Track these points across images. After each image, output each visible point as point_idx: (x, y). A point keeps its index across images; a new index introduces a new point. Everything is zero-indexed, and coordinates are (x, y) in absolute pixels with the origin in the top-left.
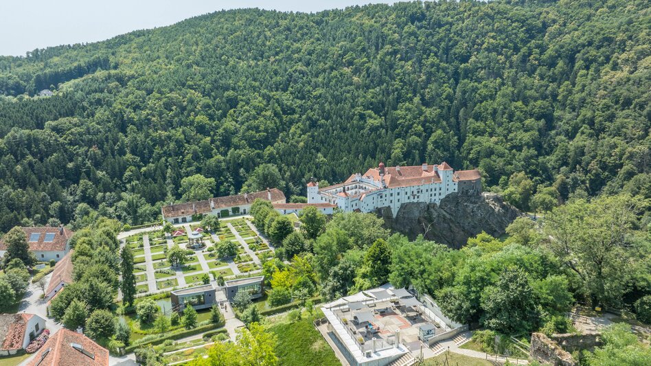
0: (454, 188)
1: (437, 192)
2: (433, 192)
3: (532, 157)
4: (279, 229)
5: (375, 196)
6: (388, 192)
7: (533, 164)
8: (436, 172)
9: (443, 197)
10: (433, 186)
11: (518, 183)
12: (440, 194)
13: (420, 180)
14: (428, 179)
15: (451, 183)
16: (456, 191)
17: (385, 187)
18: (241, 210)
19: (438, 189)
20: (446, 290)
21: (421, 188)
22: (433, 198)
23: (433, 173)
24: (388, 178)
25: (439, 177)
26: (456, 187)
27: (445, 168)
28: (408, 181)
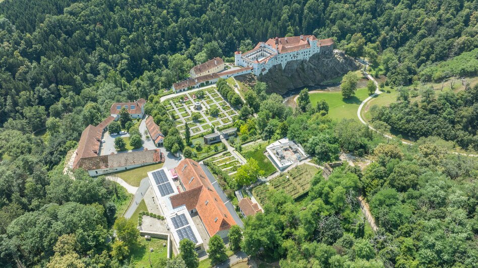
0: (317, 50)
1: (308, 53)
2: (306, 53)
3: (368, 20)
4: (236, 101)
5: (273, 59)
6: (280, 56)
7: (369, 24)
8: (308, 41)
9: (311, 55)
10: (306, 51)
11: (356, 41)
12: (309, 54)
13: (298, 47)
14: (303, 46)
15: (316, 48)
16: (319, 52)
17: (279, 53)
18: (210, 82)
19: (308, 52)
20: (305, 144)
21: (299, 52)
22: (305, 57)
23: (306, 42)
24: (280, 46)
25: (309, 44)
26: (319, 50)
27: (314, 39)
28: (292, 48)
